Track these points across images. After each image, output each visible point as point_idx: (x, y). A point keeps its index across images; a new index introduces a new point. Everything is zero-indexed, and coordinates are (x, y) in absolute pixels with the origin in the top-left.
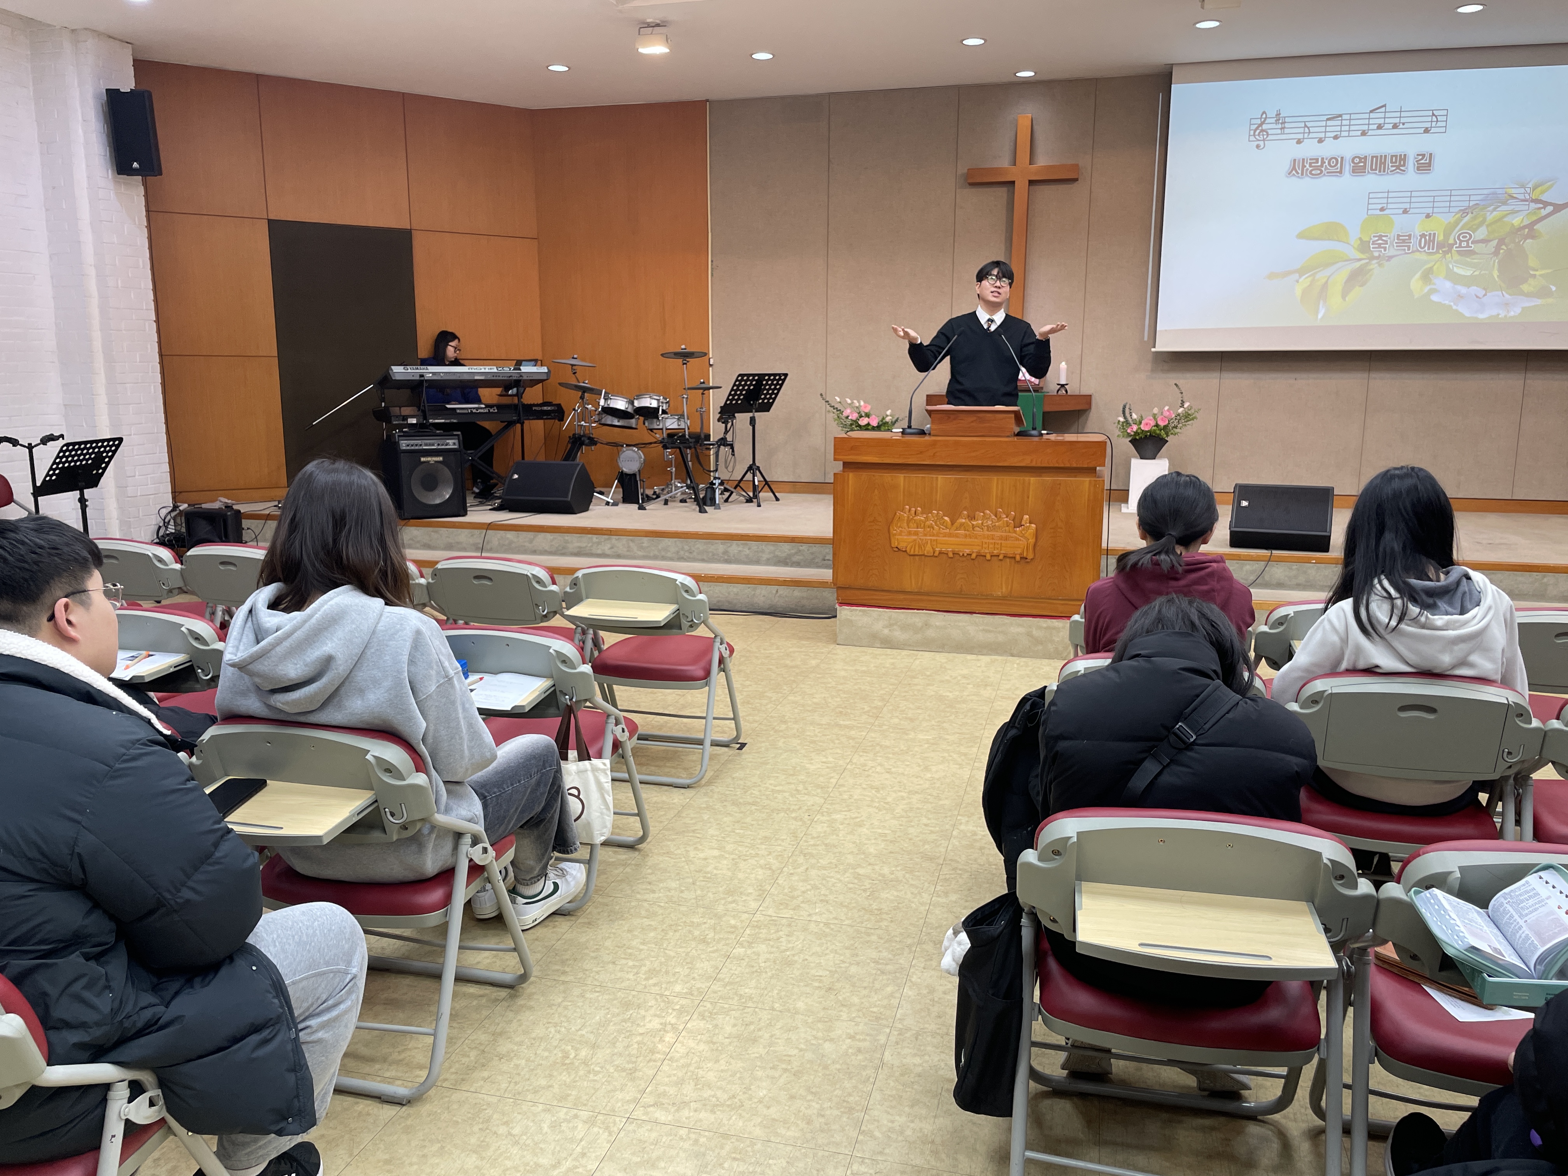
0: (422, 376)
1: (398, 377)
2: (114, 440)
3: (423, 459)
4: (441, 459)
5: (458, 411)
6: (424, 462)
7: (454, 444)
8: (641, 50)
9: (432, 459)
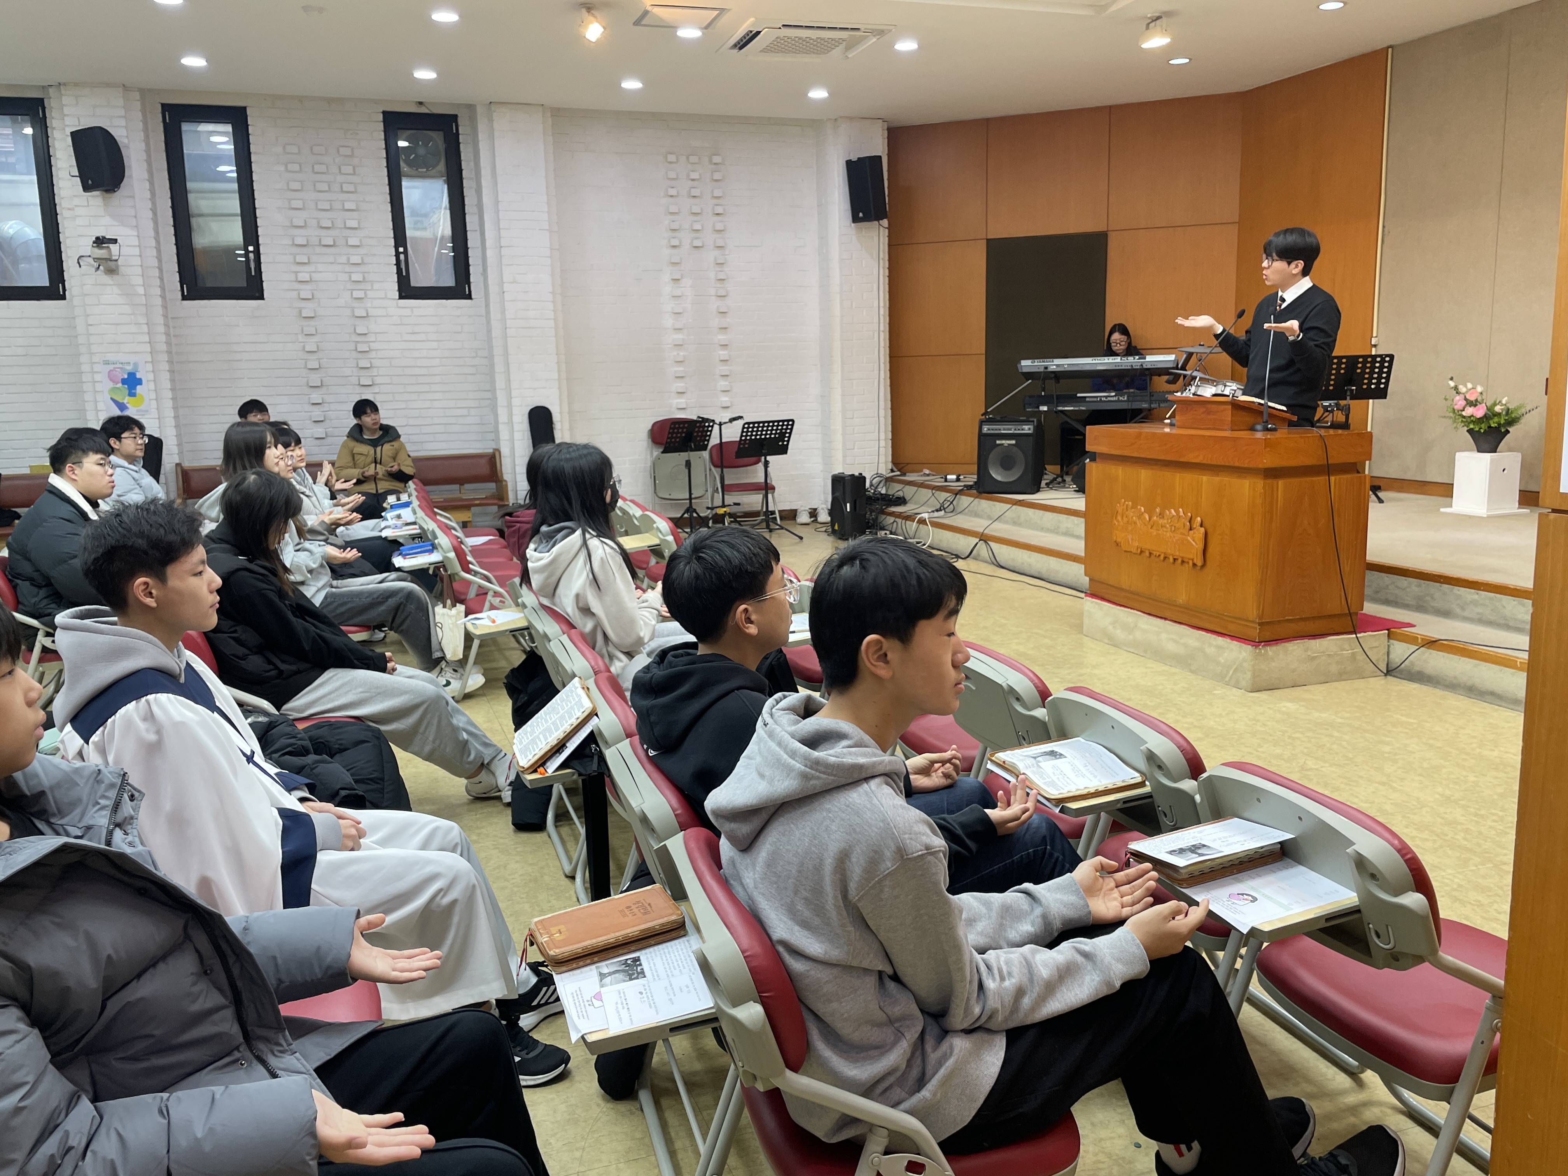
0: (1046, 368)
1: (1025, 370)
2: (788, 421)
3: (998, 442)
4: (1013, 442)
5: (1088, 399)
6: (999, 445)
7: (1029, 429)
8: (1146, 45)
9: (1006, 442)
